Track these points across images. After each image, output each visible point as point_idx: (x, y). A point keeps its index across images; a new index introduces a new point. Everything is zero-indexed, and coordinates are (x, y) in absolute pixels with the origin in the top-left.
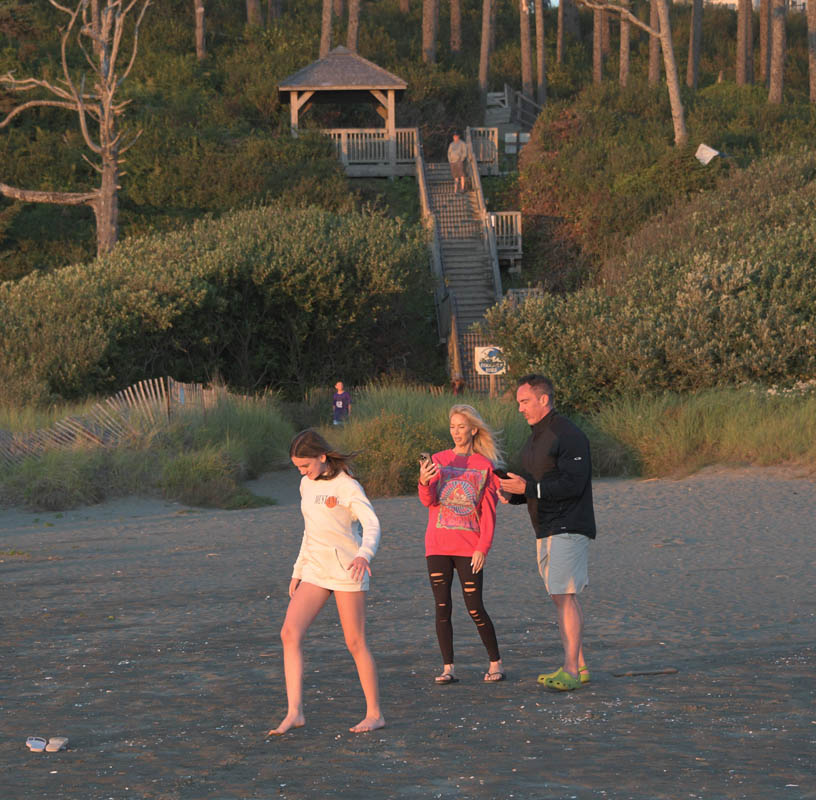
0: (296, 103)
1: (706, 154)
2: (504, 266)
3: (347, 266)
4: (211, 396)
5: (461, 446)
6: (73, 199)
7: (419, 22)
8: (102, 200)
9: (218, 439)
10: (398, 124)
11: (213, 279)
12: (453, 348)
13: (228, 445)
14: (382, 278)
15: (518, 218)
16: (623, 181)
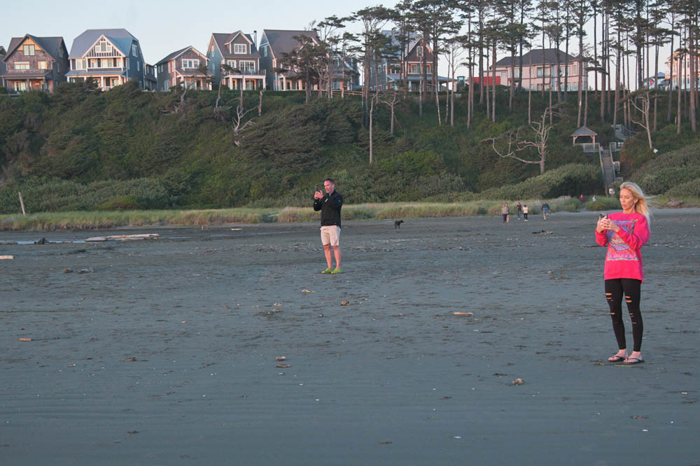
0: (574, 139)
1: (656, 151)
2: (616, 172)
3: (587, 175)
4: (568, 198)
5: (627, 210)
6: (536, 162)
7: (600, 103)
8: (542, 163)
9: (571, 204)
10: (596, 142)
11: (565, 178)
12: (606, 188)
13: (573, 205)
14: (593, 176)
15: (619, 163)
16: (640, 156)
